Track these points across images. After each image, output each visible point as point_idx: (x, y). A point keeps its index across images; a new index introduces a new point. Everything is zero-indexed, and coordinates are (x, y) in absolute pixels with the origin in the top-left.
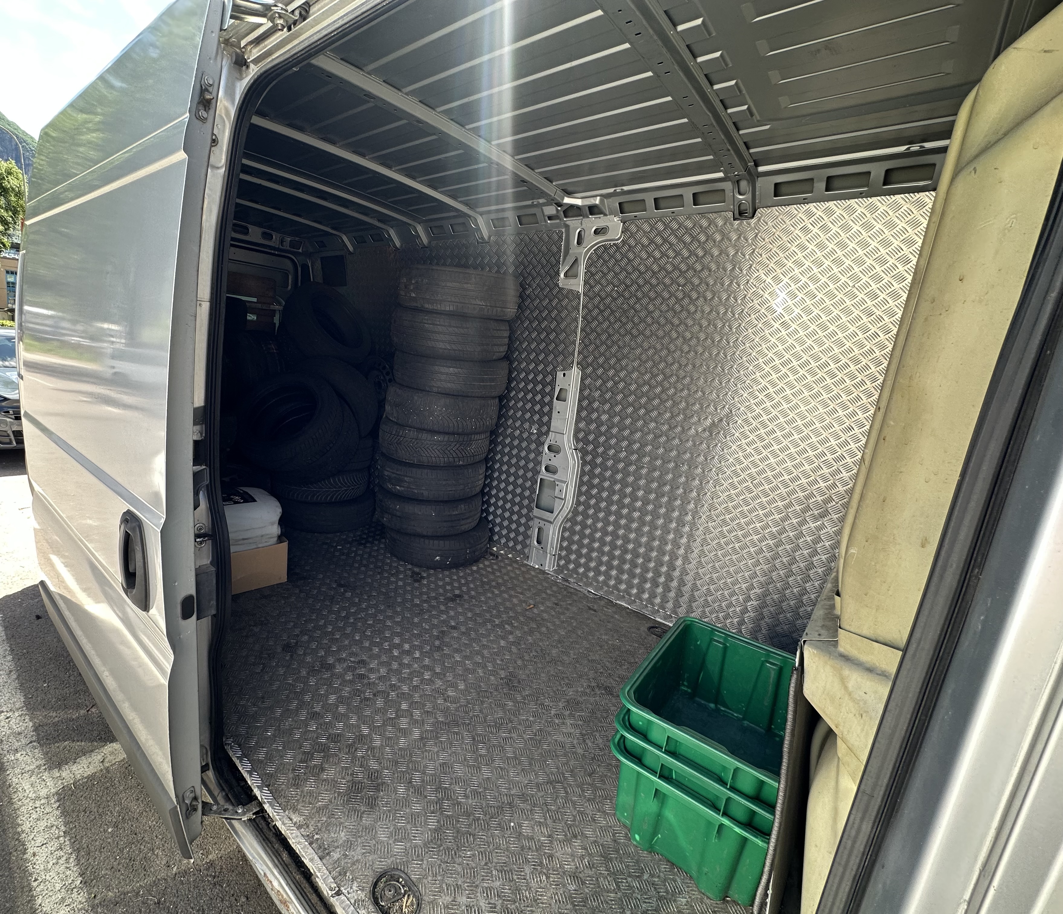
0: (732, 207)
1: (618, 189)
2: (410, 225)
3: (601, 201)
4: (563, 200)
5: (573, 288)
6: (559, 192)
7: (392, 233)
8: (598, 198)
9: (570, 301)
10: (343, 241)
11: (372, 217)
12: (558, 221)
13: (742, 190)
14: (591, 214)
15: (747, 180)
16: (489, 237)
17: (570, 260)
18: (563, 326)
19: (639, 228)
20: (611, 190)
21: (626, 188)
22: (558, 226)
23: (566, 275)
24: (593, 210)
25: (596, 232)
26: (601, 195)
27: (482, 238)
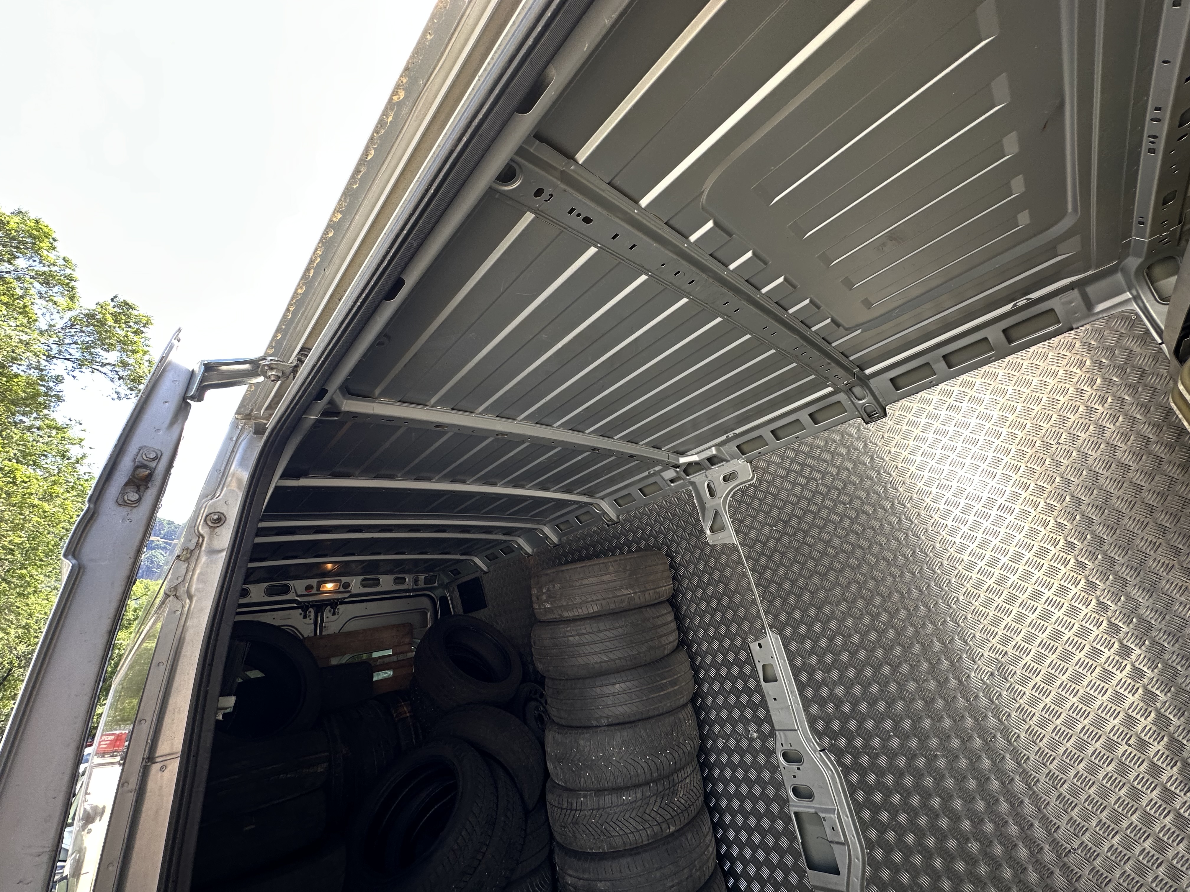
0: (857, 413)
1: (730, 435)
2: (536, 529)
3: (717, 450)
4: (678, 460)
5: (726, 541)
6: (671, 455)
7: (521, 541)
8: (713, 448)
9: (728, 556)
10: (475, 563)
11: (496, 534)
12: (682, 481)
13: (858, 396)
14: (712, 465)
15: (859, 385)
16: (618, 517)
17: (710, 515)
18: (732, 586)
19: (769, 462)
20: (724, 438)
21: (737, 431)
22: (682, 486)
23: (712, 530)
24: (712, 461)
25: (725, 479)
26: (715, 445)
27: (611, 520)
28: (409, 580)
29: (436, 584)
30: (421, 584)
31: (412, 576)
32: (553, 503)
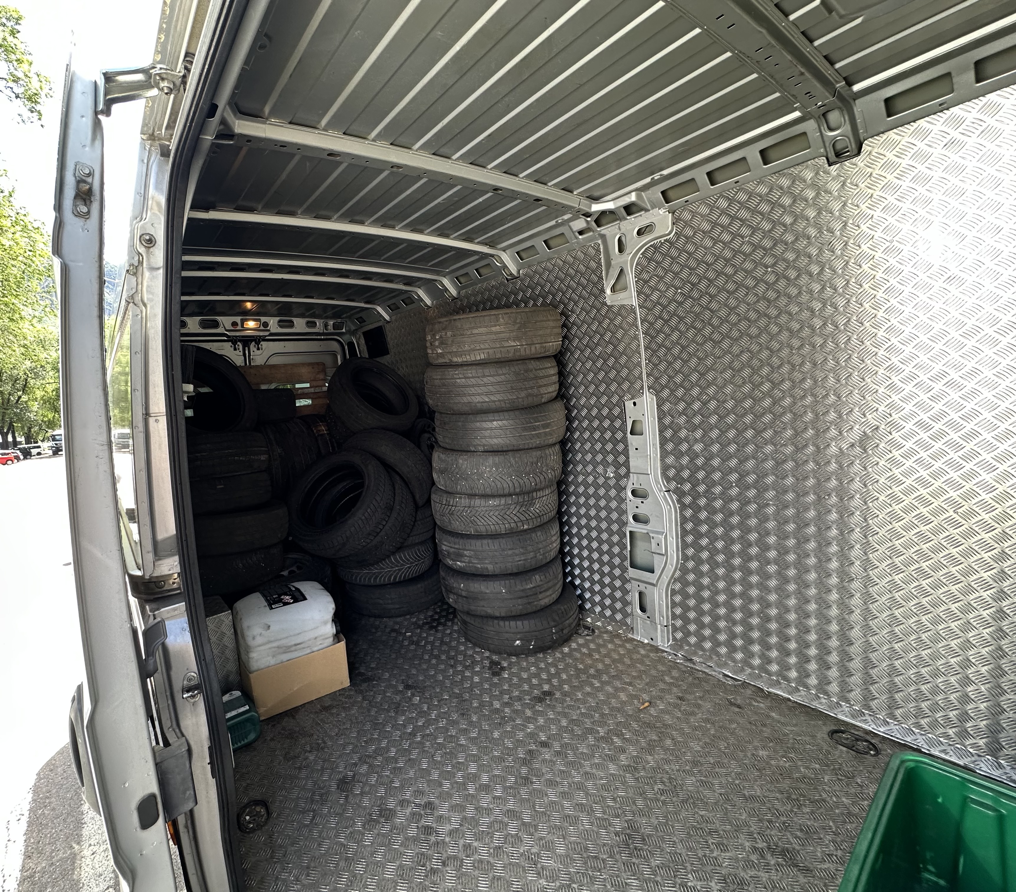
0: (822, 150)
1: (657, 176)
2: (436, 280)
3: (639, 197)
4: (590, 207)
5: (625, 302)
6: (585, 202)
7: (421, 293)
8: (633, 194)
9: (624, 318)
10: (378, 313)
11: (397, 283)
12: (591, 233)
13: (833, 124)
14: (629, 214)
15: (839, 108)
16: (518, 272)
17: (615, 273)
18: (621, 348)
19: (694, 214)
20: (648, 180)
21: (665, 172)
22: (591, 239)
23: (613, 290)
24: (629, 209)
25: (639, 233)
26: (636, 190)
27: (511, 274)
28: (320, 325)
29: (344, 330)
30: (330, 329)
31: (322, 321)
32: (453, 253)
